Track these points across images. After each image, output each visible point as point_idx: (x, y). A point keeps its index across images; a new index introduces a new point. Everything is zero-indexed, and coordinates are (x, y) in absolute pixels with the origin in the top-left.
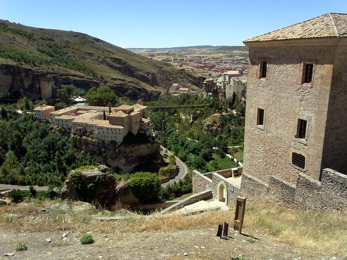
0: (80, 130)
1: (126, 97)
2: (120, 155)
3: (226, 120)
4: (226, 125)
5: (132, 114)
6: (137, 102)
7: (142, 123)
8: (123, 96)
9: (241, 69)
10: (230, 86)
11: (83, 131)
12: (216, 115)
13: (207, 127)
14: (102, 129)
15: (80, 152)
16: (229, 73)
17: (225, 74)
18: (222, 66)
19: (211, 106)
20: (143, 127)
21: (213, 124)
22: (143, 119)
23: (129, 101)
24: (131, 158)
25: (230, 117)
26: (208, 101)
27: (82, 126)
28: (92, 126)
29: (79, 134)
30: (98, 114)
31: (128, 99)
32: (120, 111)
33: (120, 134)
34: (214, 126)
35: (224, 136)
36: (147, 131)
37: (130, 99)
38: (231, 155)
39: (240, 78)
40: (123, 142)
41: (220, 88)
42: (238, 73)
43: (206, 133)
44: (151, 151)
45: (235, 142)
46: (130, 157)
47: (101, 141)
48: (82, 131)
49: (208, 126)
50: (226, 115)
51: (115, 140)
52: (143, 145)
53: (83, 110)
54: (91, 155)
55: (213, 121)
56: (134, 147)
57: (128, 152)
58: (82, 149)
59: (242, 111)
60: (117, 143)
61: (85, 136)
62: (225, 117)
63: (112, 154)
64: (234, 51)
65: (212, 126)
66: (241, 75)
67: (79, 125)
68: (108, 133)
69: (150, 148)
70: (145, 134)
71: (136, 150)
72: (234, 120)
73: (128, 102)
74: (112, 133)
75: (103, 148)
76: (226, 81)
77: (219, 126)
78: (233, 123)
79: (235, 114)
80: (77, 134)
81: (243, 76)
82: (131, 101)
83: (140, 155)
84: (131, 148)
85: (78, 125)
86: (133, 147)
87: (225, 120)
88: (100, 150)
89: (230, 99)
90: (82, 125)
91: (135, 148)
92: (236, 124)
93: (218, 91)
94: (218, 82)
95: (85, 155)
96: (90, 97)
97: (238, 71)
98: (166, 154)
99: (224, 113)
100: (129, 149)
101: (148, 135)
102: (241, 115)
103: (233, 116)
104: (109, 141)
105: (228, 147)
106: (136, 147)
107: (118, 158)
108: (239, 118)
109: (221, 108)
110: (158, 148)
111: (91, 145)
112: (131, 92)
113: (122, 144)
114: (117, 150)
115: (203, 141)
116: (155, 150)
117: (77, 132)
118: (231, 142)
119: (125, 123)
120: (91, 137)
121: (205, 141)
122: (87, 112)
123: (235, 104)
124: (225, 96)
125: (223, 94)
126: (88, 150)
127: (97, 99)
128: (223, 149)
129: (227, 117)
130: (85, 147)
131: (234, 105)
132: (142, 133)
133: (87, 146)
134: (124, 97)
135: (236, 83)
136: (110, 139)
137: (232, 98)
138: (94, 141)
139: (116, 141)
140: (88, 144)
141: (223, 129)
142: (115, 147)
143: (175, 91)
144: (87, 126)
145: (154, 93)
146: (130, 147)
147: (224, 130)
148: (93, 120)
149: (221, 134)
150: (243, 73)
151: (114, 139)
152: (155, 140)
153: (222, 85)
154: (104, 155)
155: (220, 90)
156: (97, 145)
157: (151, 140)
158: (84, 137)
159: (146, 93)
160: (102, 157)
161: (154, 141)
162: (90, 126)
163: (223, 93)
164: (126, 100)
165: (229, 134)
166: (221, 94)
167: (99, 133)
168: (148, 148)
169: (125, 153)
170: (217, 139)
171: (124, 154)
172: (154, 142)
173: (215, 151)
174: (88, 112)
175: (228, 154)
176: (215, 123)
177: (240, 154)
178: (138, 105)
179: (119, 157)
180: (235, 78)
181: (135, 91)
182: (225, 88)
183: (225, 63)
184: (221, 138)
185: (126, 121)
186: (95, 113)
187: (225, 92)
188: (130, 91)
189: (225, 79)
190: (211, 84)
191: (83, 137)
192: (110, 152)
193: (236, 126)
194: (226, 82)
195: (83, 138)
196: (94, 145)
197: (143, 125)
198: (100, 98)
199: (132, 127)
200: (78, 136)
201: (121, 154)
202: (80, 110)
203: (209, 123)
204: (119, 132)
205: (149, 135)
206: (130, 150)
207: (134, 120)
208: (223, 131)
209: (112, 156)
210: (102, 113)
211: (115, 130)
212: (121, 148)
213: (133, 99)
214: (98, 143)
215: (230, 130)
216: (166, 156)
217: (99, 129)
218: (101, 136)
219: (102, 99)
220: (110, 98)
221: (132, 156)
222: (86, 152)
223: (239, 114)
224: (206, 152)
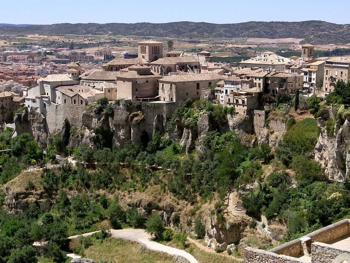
3: (57, 180)
4: (57, 190)
9: (74, 70)
10: (57, 106)
12: (31, 170)
13: (15, 198)
16: (50, 78)
17: (43, 82)
18: (11, 67)
19: (18, 153)
21: (28, 191)
25: (65, 171)
26: (8, 143)
34: (31, 196)
35: (55, 214)
38: (77, 253)
39: (76, 89)
41: (33, 113)
42: (70, 79)
43: (13, 211)
45: (82, 225)
49: (17, 196)
50: (55, 168)
55: (26, 185)
59: (89, 157)
62: (53, 174)
64: (29, 36)
65: (27, 195)
66: (76, 82)
72: (74, 179)
76: (46, 96)
77: (42, 193)
78: (72, 184)
79: (74, 165)
81: (82, 85)
87: (55, 180)
89: (59, 135)
92: (79, 187)
93: (30, 117)
94: (29, 100)
97: (71, 75)
99: (49, 166)
102: (88, 167)
103: (70, 170)
105: (70, 238)
108: (84, 174)
109: (41, 156)
115: (10, 232)
118: (74, 226)
121: (14, 231)
123: (71, 143)
124: (46, 129)
125: (42, 125)
128: (58, 242)
129: (59, 174)
131: (69, 147)
135: (69, 101)
137: (63, 132)
141: (52, 199)
147: (54, 201)
149: (48, 212)
150: (80, 79)
153: (37, 105)
155: (34, 115)
163: (41, 123)
165: (66, 209)
166: (35, 125)
170: (40, 222)
173: (41, 251)
175: (71, 252)
176: (33, 188)
177: (98, 248)
180: (64, 89)
182: (44, 112)
183: (16, 60)
184: (50, 220)
187: (45, 120)
189: (43, 92)
190: (8, 105)
193: (80, 191)
194: (47, 100)
203: (18, 190)
208: (51, 204)
215: (68, 200)
223: (83, 165)
224: (21, 255)
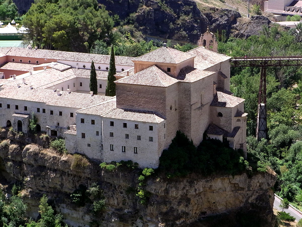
0: (20, 124)
1: (131, 27)
2: (150, 209)
5: (191, 78)
6: (200, 42)
7: (219, 109)
8: (122, 23)
11: (29, 126)
14: (93, 122)
15: (17, 193)
20: (222, 122)
22: (222, 97)
23: (141, 39)
24: (182, 220)
27: (28, 112)
28: (61, 114)
29: (14, 135)
30: (71, 75)
31: (138, 34)
32: (155, 68)
33: (151, 139)
36: (233, 136)
37: (144, 32)
40: (160, 165)
44: (244, 200)
46: (179, 217)
47: (90, 160)
48: (25, 128)
51: (134, 160)
52: (219, 180)
53: (21, 62)
54: (50, 203)
56: (193, 182)
57: (176, 198)
58: (21, 185)
60: (140, 171)
61: (34, 141)
63: (121, 205)
67: (17, 107)
68: (112, 135)
69: (243, 189)
70: (226, 143)
71: (199, 194)
73: (139, 42)
74: (127, 136)
75: (95, 184)
80: (10, 135)
82: (145, 39)
83: (209, 213)
84: (184, 188)
85: (13, 107)
86: (191, 183)
88: (83, 189)
90: (26, 108)
91: (196, 187)
95: (33, 203)
96: (42, 21)
98: (287, 211)
100: (177, 189)
101: (236, 146)
104: (114, 163)
106: (200, 185)
107: (141, 218)
110: (267, 191)
111: (55, 171)
112: (149, 12)
113: (156, 173)
114: (140, 193)
116: (259, 198)
117: (7, 130)
119: (168, 108)
120: (55, 148)
122: (35, 69)
126: (44, 189)
127: (64, 28)
130: (35, 177)
132: (217, 141)
133: (39, 175)
134: (126, 27)
136: (118, 156)
138: (64, 158)
139: (136, 164)
140: (42, 168)
142: (134, 182)
143: (284, 12)
144: (44, 111)
145: (217, 17)
146: (182, 185)
148: (61, 92)
151: (130, 155)
152: (259, 163)
154: (96, 205)
156: (75, 173)
157: (246, 163)
158: (32, 147)
159: (194, 17)
160: (89, 212)
161: (255, 169)
162: (52, 113)
164: (133, 36)
167: (83, 136)
168: (236, 188)
169: (165, 201)
171: (162, 206)
172: (255, 172)
174: (41, 68)
178: (201, 49)
179: (146, 215)
181: (160, 7)
185: (171, 100)
186: (63, 71)
188: (144, 7)
191: (28, 146)
192: (115, 197)
195: (28, 149)
196: (63, 173)
197: (220, 115)
198: (73, 25)
199: (189, 119)
200: (12, 142)
201: (151, 205)
202: (13, 61)
204: (150, 134)
205: (238, 147)
206: (180, 193)
207: (195, 98)
209: (121, 209)
210: (87, 74)
211: (136, 127)
212: (153, 187)
213: (152, 34)
214: (78, 166)
216: (288, 220)
217: (83, 121)
218: (89, 145)
219: (77, 28)
220: (97, 26)
221: (187, 214)
222: (36, 196)
